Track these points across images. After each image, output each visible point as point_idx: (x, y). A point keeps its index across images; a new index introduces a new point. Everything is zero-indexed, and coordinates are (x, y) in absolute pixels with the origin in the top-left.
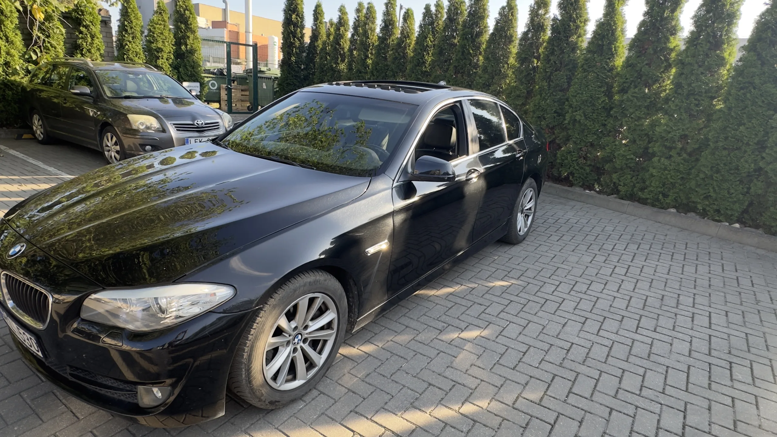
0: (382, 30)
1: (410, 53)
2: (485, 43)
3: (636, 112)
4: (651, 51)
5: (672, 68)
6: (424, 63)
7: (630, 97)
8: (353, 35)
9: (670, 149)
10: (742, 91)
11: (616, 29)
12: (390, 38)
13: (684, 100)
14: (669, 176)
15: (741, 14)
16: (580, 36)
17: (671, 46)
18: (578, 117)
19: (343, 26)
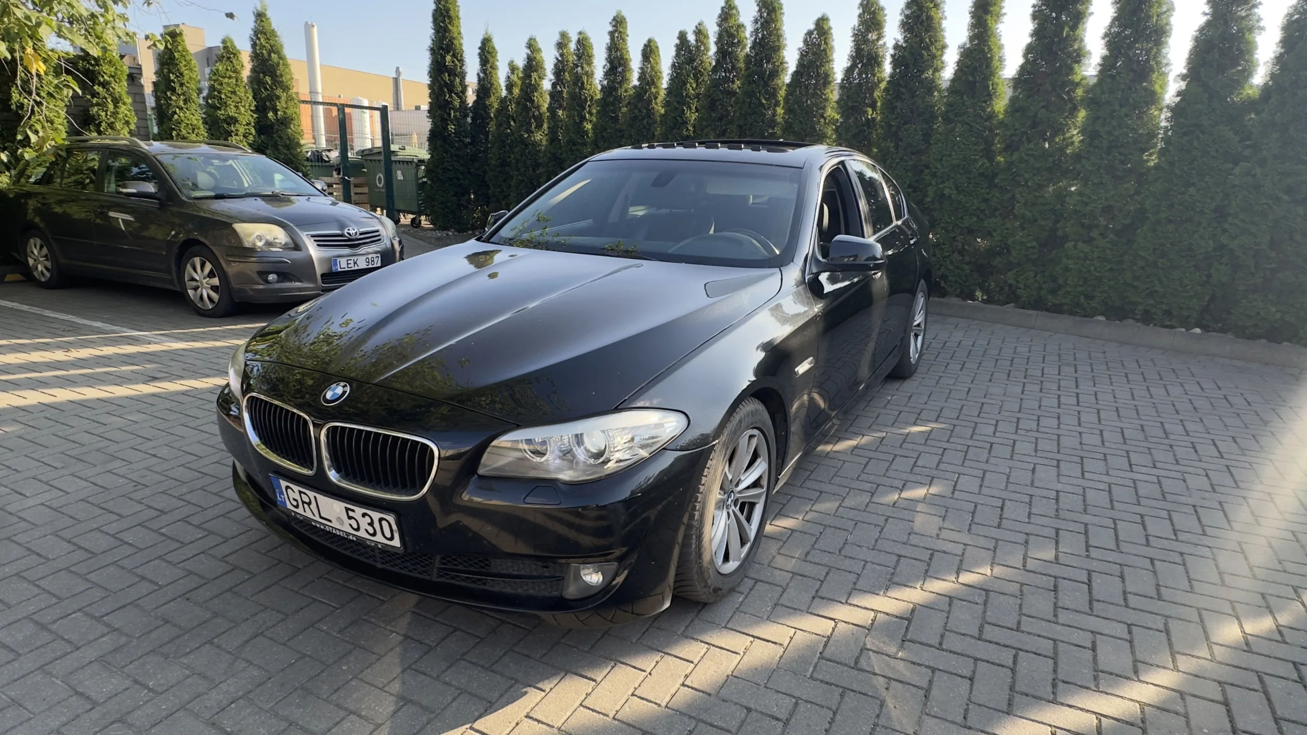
0: (607, 74)
1: (659, 109)
2: (785, 88)
3: (1035, 178)
4: (1048, 87)
5: (1079, 111)
6: (685, 123)
7: (1024, 156)
8: (554, 85)
9: (1090, 228)
10: (1186, 138)
11: (991, 58)
12: (621, 87)
13: (1104, 156)
14: (1092, 268)
15: (1171, 29)
16: (937, 70)
17: (1077, 78)
18: (947, 192)
19: (536, 71)
